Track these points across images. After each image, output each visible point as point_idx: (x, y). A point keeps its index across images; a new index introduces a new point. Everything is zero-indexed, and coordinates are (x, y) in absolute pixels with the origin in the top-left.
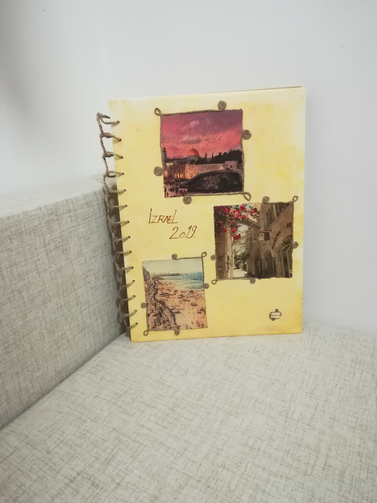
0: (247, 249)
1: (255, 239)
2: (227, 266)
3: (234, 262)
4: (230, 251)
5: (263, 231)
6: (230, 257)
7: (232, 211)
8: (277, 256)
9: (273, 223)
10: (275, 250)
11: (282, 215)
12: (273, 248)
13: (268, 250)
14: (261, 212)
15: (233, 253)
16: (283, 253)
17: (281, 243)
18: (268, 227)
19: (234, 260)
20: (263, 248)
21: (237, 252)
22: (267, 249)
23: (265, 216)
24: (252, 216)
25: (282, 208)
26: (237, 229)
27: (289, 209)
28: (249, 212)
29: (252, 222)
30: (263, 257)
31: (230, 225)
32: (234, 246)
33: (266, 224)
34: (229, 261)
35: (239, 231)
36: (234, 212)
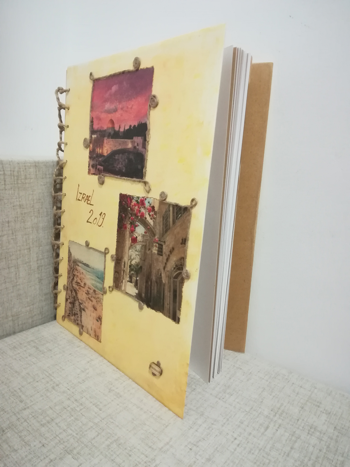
0: (141, 259)
1: (149, 249)
2: (122, 274)
3: (128, 271)
4: (127, 255)
5: (157, 241)
6: (126, 264)
7: (133, 204)
8: (167, 282)
9: (168, 233)
10: (166, 273)
11: (178, 223)
12: (164, 268)
13: (160, 269)
14: (158, 213)
15: (129, 260)
16: (174, 281)
17: (173, 266)
18: (163, 236)
19: (129, 268)
20: (155, 265)
21: (132, 260)
22: (158, 268)
23: (161, 219)
24: (150, 215)
25: (179, 213)
26: (135, 228)
27: (186, 217)
28: (148, 209)
29: (149, 224)
30: (154, 278)
31: (130, 221)
32: (130, 251)
33: (161, 232)
34: (125, 269)
35: (136, 233)
36: (135, 205)
